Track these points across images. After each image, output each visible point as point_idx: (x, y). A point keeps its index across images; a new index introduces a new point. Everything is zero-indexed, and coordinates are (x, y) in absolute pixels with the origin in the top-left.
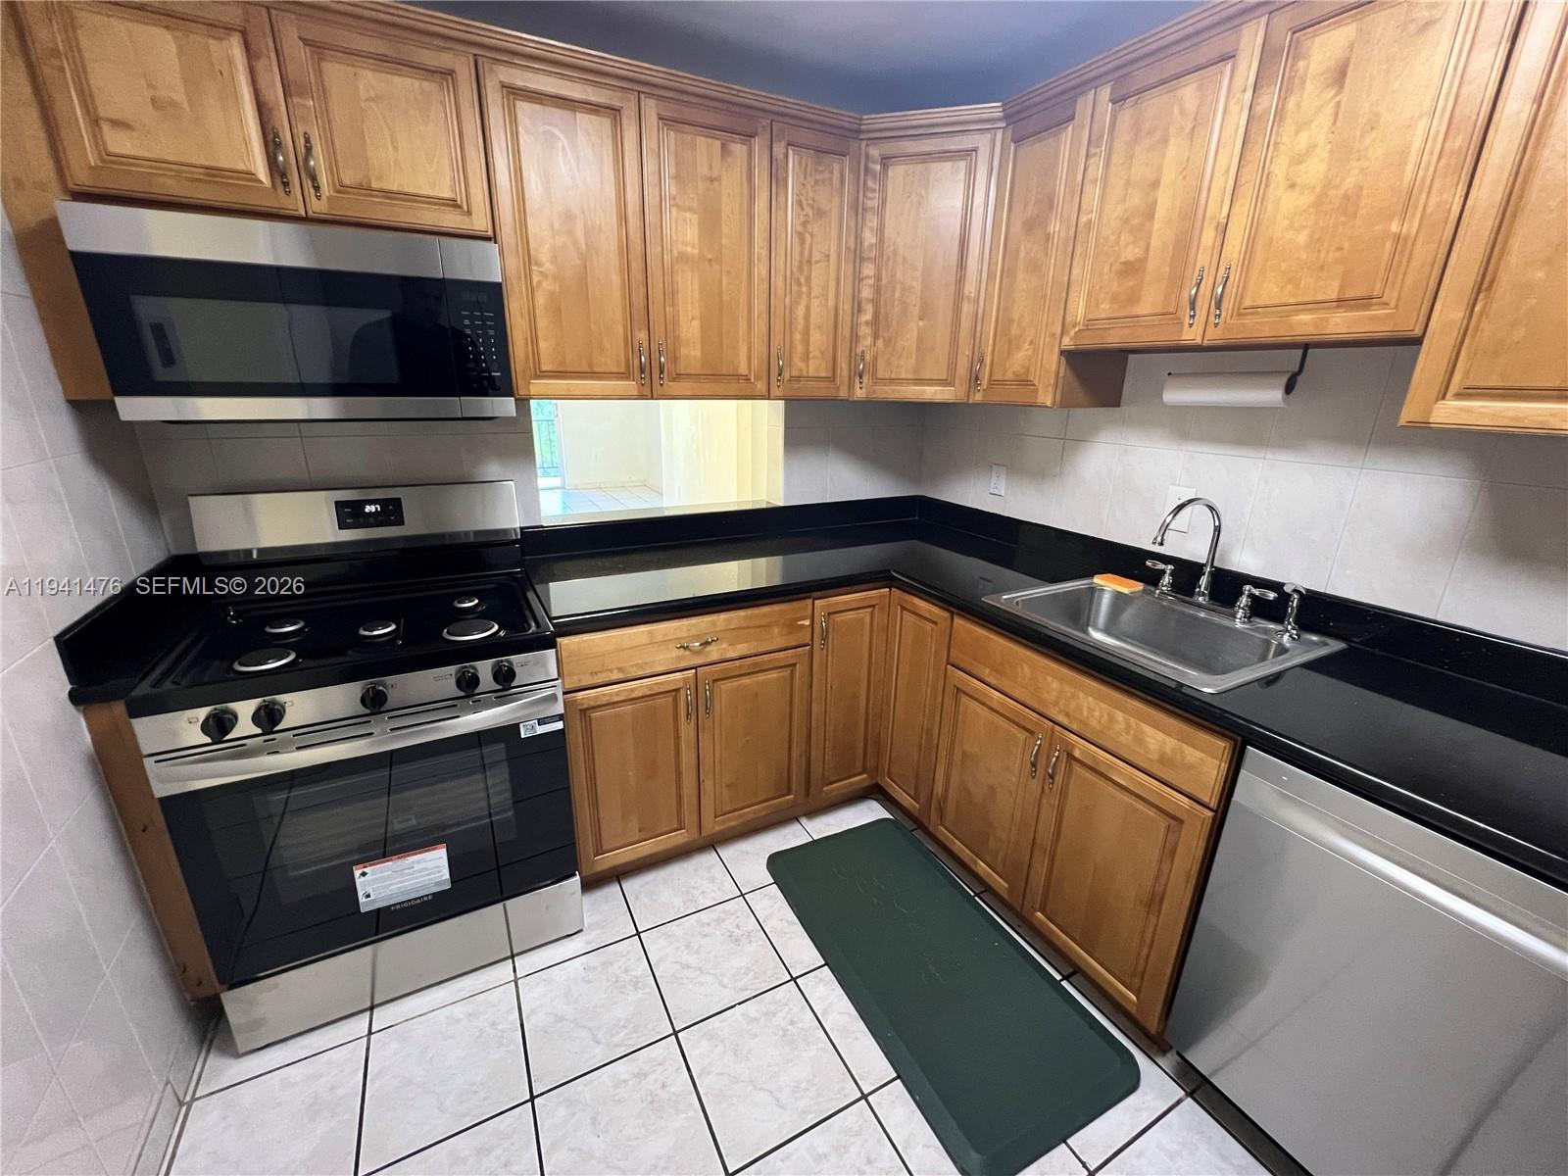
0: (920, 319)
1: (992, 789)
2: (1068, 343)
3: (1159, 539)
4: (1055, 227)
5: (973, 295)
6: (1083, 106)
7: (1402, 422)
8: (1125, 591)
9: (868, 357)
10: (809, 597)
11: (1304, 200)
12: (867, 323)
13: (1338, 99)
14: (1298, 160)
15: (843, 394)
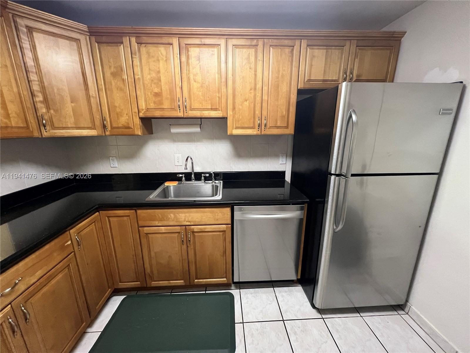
0: (72, 102)
1: (170, 257)
2: (141, 115)
3: (186, 168)
4: (125, 76)
5: (94, 95)
6: (126, 40)
7: (228, 134)
8: (175, 184)
9: (46, 117)
10: (66, 231)
11: (199, 85)
12: (40, 102)
13: (199, 64)
14: (195, 75)
15: (36, 134)
